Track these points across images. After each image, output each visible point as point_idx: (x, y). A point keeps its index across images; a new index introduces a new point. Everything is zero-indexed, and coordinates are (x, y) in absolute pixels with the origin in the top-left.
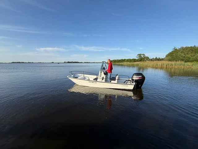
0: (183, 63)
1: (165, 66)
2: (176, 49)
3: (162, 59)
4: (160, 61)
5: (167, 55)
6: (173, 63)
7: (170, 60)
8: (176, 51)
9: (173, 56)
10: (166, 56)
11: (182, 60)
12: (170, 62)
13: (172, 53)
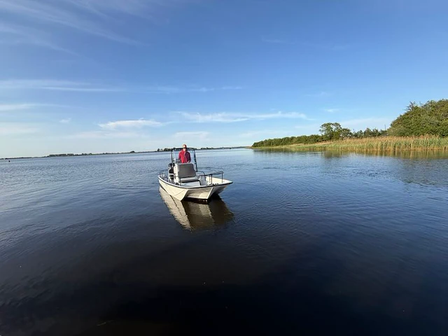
0: (436, 138)
1: (391, 148)
2: (417, 108)
3: (383, 133)
4: (377, 138)
5: (394, 122)
6: (411, 140)
7: (402, 135)
8: (415, 111)
9: (410, 124)
10: (391, 125)
11: (434, 132)
12: (403, 140)
13: (407, 117)
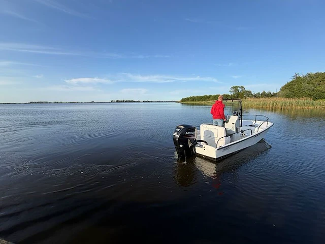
0: (310, 100)
1: (279, 106)
2: (299, 77)
3: (275, 95)
4: (271, 99)
5: (283, 87)
6: (294, 101)
7: (288, 97)
8: (298, 80)
9: (293, 89)
10: (281, 89)
11: (309, 96)
12: (288, 100)
13: (292, 83)
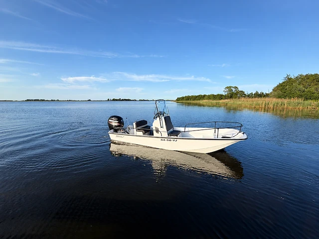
0: (300, 100)
1: (271, 106)
2: (291, 79)
3: (267, 95)
4: (263, 99)
5: (275, 88)
6: (286, 101)
7: (279, 97)
8: (289, 81)
9: (285, 90)
10: (273, 90)
11: (300, 96)
12: (280, 101)
13: (284, 84)
